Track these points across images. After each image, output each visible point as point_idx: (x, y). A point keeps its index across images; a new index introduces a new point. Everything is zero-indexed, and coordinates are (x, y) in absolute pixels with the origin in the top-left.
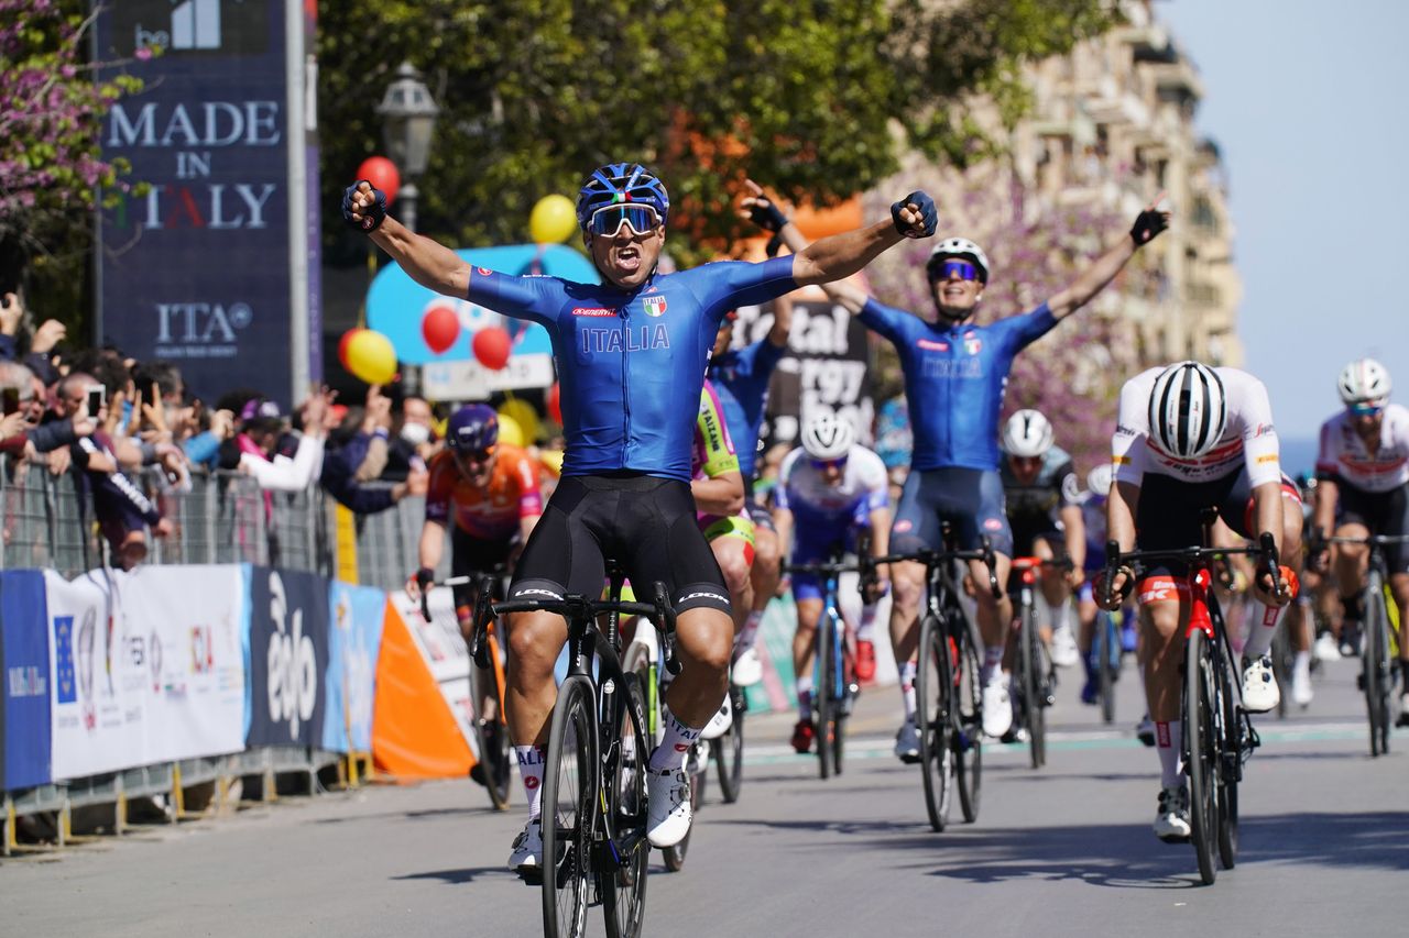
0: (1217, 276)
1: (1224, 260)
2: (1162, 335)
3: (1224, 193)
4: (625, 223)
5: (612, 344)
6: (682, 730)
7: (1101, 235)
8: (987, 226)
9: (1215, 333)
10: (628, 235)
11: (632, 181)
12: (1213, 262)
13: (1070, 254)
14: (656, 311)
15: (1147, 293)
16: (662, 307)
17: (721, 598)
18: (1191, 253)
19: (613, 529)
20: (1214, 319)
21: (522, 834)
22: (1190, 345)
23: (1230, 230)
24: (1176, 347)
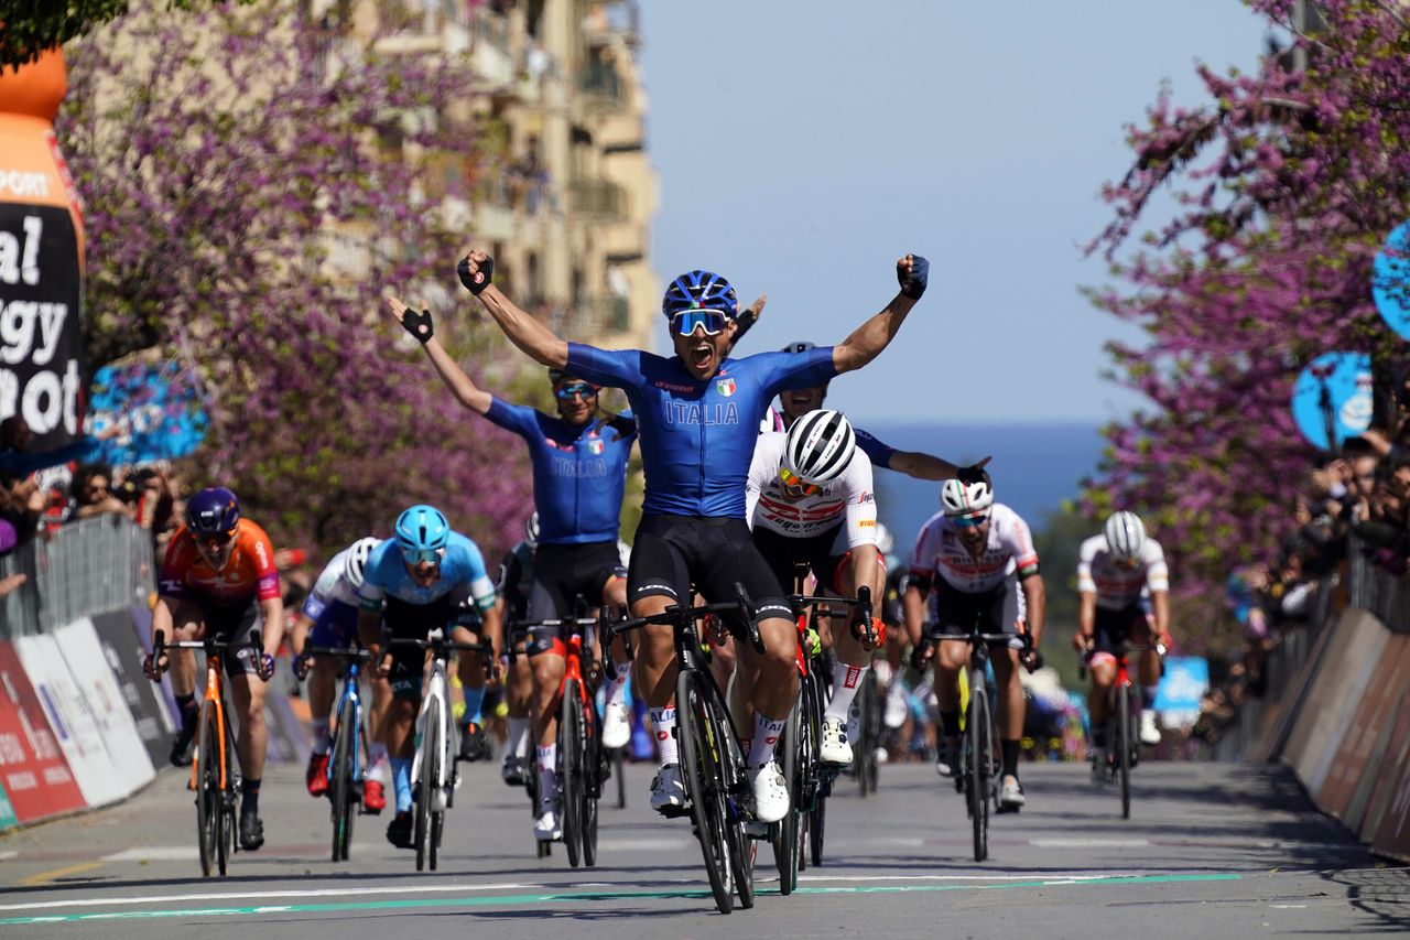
0: (619, 169)
1: (632, 148)
2: (533, 261)
3: (631, 43)
4: (699, 326)
5: (691, 417)
6: (769, 725)
7: (440, 106)
8: (261, 90)
9: (616, 260)
10: (701, 334)
11: (706, 291)
12: (611, 150)
13: (391, 134)
14: (727, 392)
15: (512, 198)
16: (731, 387)
17: (786, 609)
18: (580, 136)
19: (696, 554)
20: (618, 239)
21: (655, 779)
22: (577, 278)
23: (640, 101)
24: (557, 284)
